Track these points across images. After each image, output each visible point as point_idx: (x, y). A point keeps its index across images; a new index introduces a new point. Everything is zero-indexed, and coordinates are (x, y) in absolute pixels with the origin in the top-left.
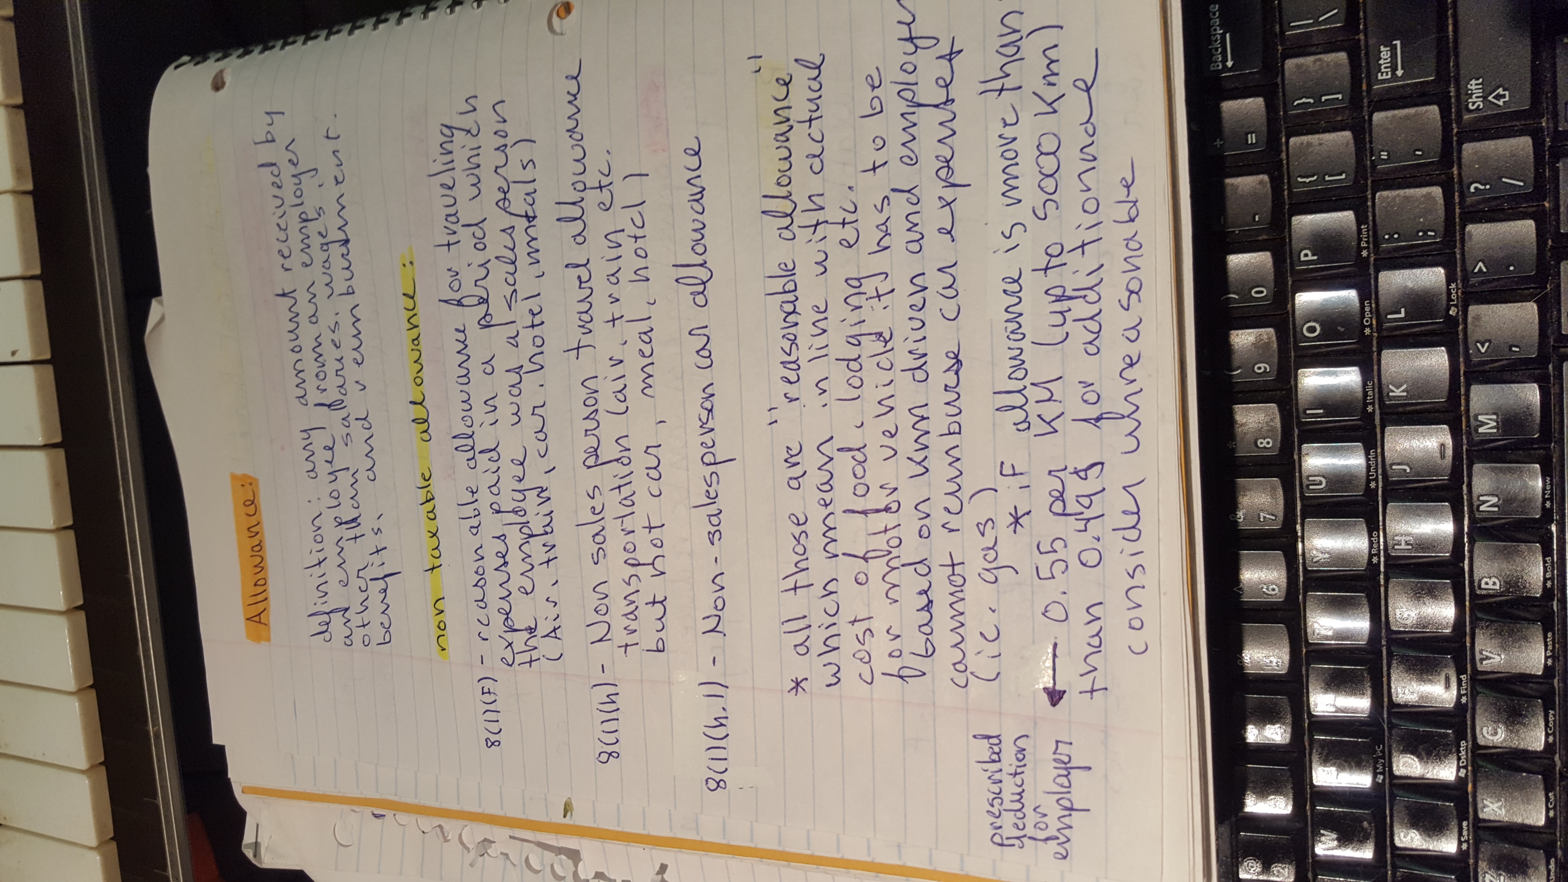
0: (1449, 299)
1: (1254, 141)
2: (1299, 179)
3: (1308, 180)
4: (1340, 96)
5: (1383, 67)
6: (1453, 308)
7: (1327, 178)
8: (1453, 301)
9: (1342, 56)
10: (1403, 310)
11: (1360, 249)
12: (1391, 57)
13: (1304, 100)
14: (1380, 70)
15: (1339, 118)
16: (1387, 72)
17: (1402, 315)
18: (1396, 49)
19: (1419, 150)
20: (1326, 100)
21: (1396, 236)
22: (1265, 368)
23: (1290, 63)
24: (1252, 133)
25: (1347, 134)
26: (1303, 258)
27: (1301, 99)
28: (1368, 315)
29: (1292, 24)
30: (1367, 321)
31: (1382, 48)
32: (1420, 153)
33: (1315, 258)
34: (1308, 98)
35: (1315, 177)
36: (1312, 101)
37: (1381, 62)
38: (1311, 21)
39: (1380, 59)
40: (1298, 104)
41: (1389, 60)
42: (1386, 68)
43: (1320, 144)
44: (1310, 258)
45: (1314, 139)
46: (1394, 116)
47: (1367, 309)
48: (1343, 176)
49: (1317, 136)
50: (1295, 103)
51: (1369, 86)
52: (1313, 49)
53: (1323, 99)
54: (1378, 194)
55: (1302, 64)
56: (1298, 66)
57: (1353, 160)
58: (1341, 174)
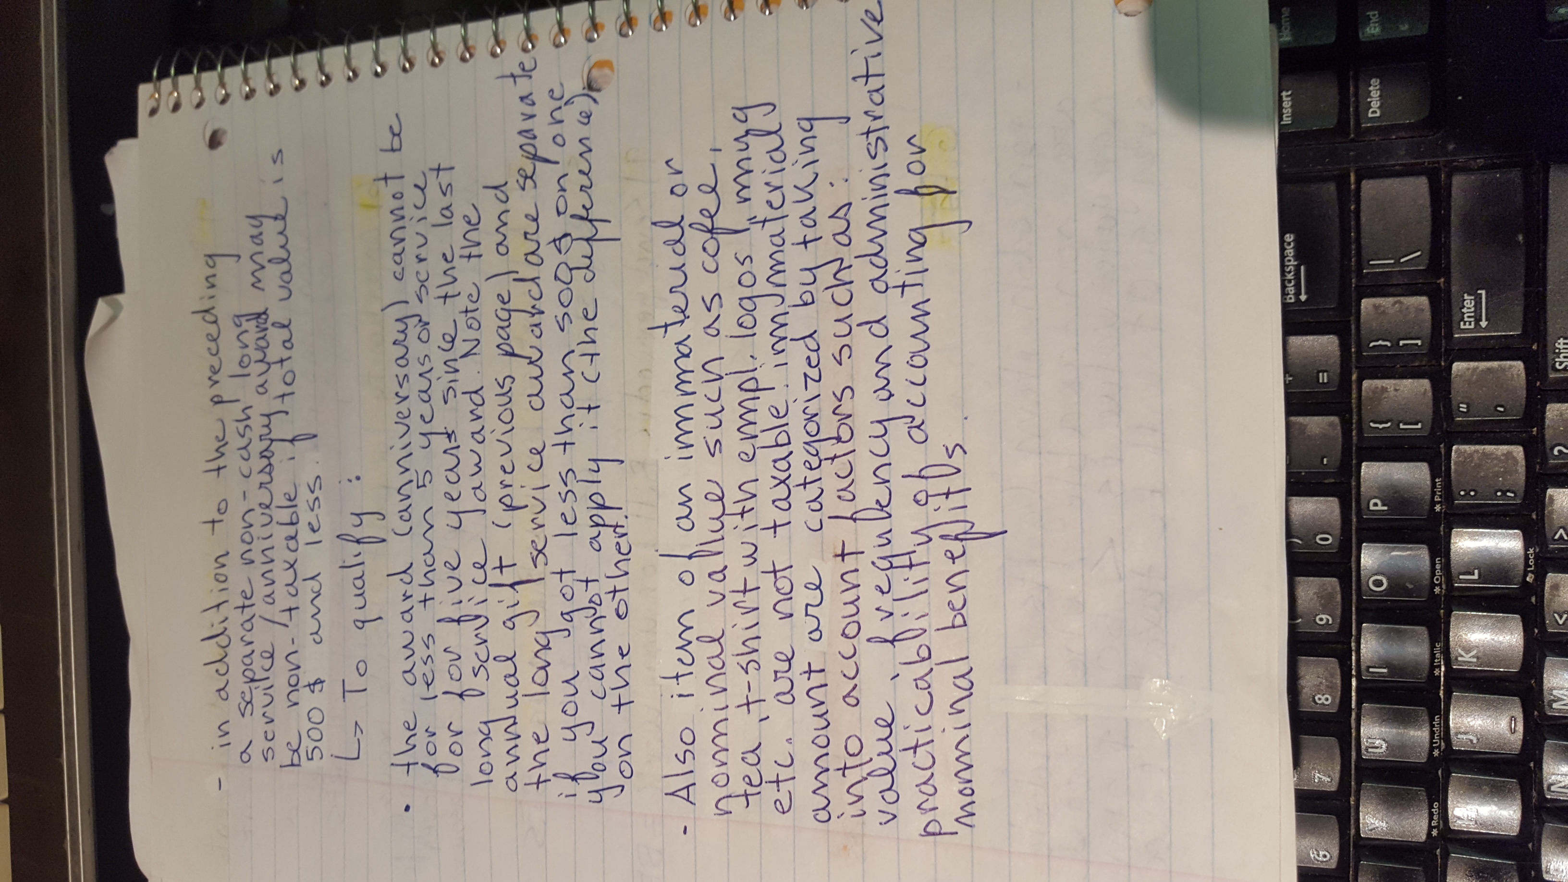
0: (1527, 565)
1: (1325, 381)
2: (1372, 425)
3: (1381, 426)
4: (1419, 342)
5: (1465, 316)
6: (1530, 575)
7: (1402, 426)
8: (1531, 566)
9: (1424, 301)
10: (1476, 572)
11: (1433, 503)
12: (1475, 306)
13: (1380, 342)
14: (1462, 319)
15: (1417, 364)
16: (1470, 322)
17: (1476, 577)
18: (1481, 298)
19: (1501, 406)
20: (1405, 345)
21: (1472, 493)
22: (1328, 620)
23: (1366, 304)
24: (1324, 371)
25: (1425, 384)
26: (1372, 508)
27: (1377, 341)
28: (1438, 573)
29: (1371, 263)
30: (1437, 580)
31: (1466, 296)
32: (1502, 409)
33: (1385, 508)
34: (1384, 340)
35: (1389, 424)
36: (1389, 344)
37: (1464, 310)
38: (1392, 261)
39: (1464, 307)
40: (1374, 346)
41: (1473, 309)
42: (1469, 317)
43: (1396, 390)
44: (1380, 507)
45: (1388, 383)
46: (1475, 369)
47: (1438, 567)
48: (1419, 426)
49: (1393, 381)
50: (1371, 345)
51: (1450, 335)
52: (1392, 290)
53: (1401, 343)
54: (1454, 448)
55: (1380, 306)
56: (1376, 307)
57: (1430, 411)
58: (1417, 424)
